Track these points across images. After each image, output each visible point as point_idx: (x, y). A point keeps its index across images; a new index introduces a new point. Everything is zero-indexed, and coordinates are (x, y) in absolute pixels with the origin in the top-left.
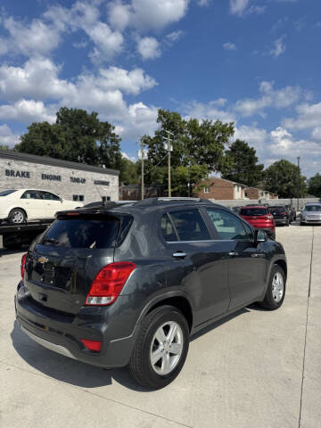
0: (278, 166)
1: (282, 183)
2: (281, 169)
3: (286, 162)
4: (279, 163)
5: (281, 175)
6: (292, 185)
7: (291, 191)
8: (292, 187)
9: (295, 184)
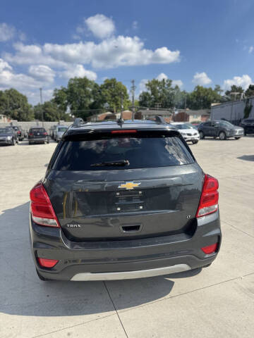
0: (9, 94)
1: (13, 109)
2: (11, 96)
3: (15, 91)
4: (9, 91)
5: (12, 102)
6: (22, 111)
7: (22, 115)
8: (22, 113)
9: (24, 110)
